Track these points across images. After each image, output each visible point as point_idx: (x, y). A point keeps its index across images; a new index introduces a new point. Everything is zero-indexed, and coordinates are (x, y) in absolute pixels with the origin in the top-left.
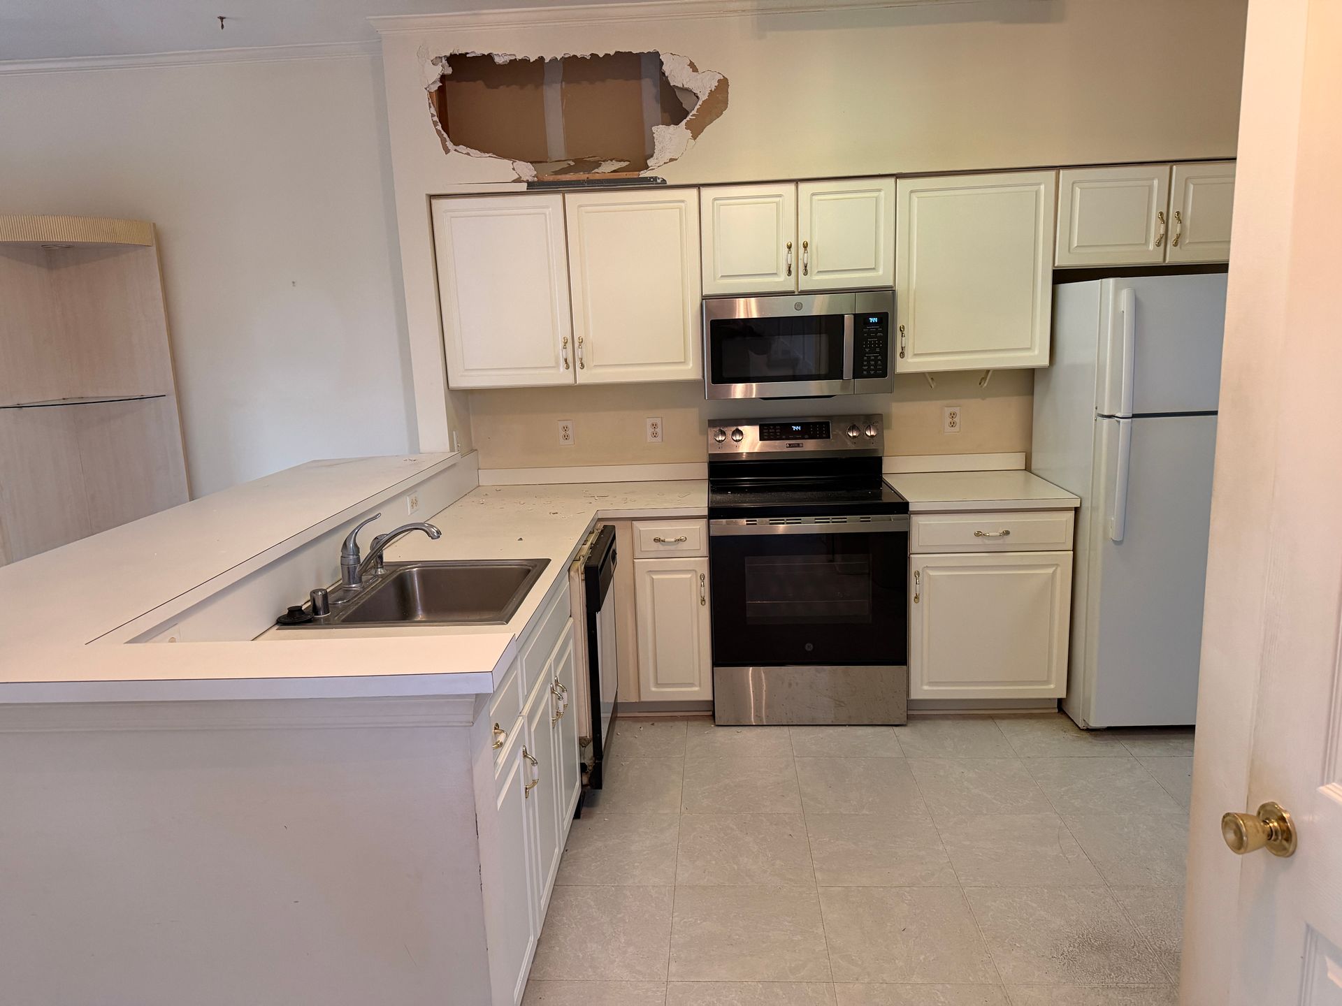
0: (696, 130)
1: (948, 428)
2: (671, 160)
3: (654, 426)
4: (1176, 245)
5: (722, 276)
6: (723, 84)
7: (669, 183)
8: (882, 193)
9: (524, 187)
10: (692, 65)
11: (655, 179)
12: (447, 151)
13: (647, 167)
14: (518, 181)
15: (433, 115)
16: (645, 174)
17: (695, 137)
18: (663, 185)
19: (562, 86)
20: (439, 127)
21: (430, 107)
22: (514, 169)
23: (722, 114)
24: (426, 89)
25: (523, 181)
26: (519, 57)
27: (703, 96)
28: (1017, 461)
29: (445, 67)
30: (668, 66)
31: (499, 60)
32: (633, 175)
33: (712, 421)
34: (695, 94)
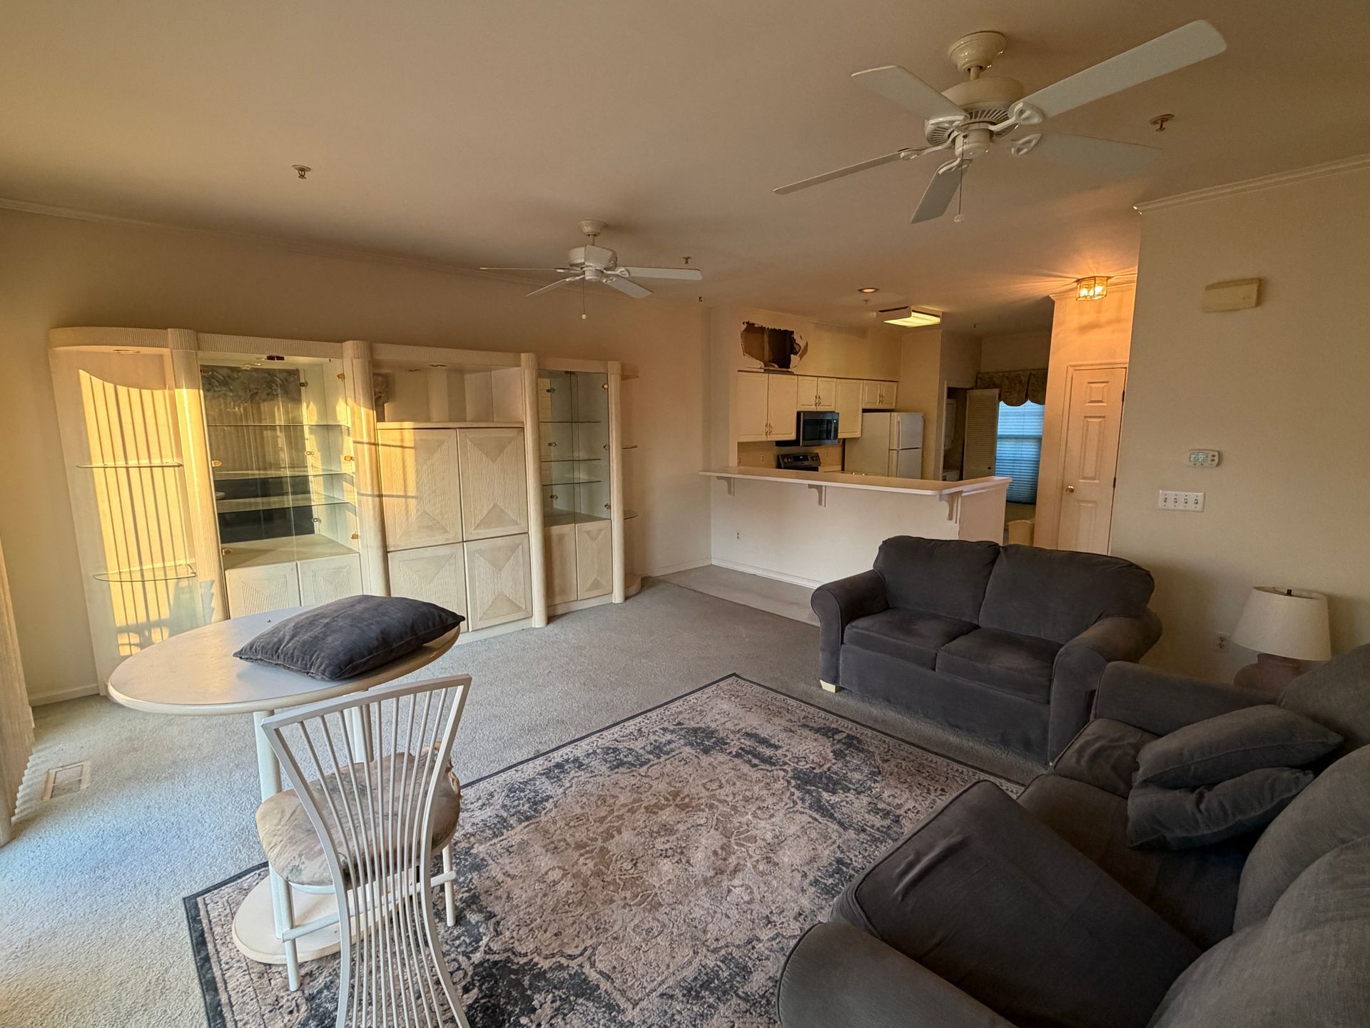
0: (801, 358)
2: (795, 366)
4: (882, 403)
5: (802, 405)
6: (807, 344)
7: (794, 374)
8: (834, 383)
9: (763, 371)
10: (801, 337)
12: (745, 356)
13: (789, 368)
14: (761, 368)
15: (742, 343)
16: (790, 370)
17: (800, 360)
20: (743, 347)
21: (741, 340)
22: (760, 364)
23: (806, 354)
24: (740, 333)
27: (802, 348)
28: (839, 468)
29: (745, 326)
30: (795, 336)
31: (756, 326)
32: (785, 370)
33: (781, 455)
34: (800, 346)
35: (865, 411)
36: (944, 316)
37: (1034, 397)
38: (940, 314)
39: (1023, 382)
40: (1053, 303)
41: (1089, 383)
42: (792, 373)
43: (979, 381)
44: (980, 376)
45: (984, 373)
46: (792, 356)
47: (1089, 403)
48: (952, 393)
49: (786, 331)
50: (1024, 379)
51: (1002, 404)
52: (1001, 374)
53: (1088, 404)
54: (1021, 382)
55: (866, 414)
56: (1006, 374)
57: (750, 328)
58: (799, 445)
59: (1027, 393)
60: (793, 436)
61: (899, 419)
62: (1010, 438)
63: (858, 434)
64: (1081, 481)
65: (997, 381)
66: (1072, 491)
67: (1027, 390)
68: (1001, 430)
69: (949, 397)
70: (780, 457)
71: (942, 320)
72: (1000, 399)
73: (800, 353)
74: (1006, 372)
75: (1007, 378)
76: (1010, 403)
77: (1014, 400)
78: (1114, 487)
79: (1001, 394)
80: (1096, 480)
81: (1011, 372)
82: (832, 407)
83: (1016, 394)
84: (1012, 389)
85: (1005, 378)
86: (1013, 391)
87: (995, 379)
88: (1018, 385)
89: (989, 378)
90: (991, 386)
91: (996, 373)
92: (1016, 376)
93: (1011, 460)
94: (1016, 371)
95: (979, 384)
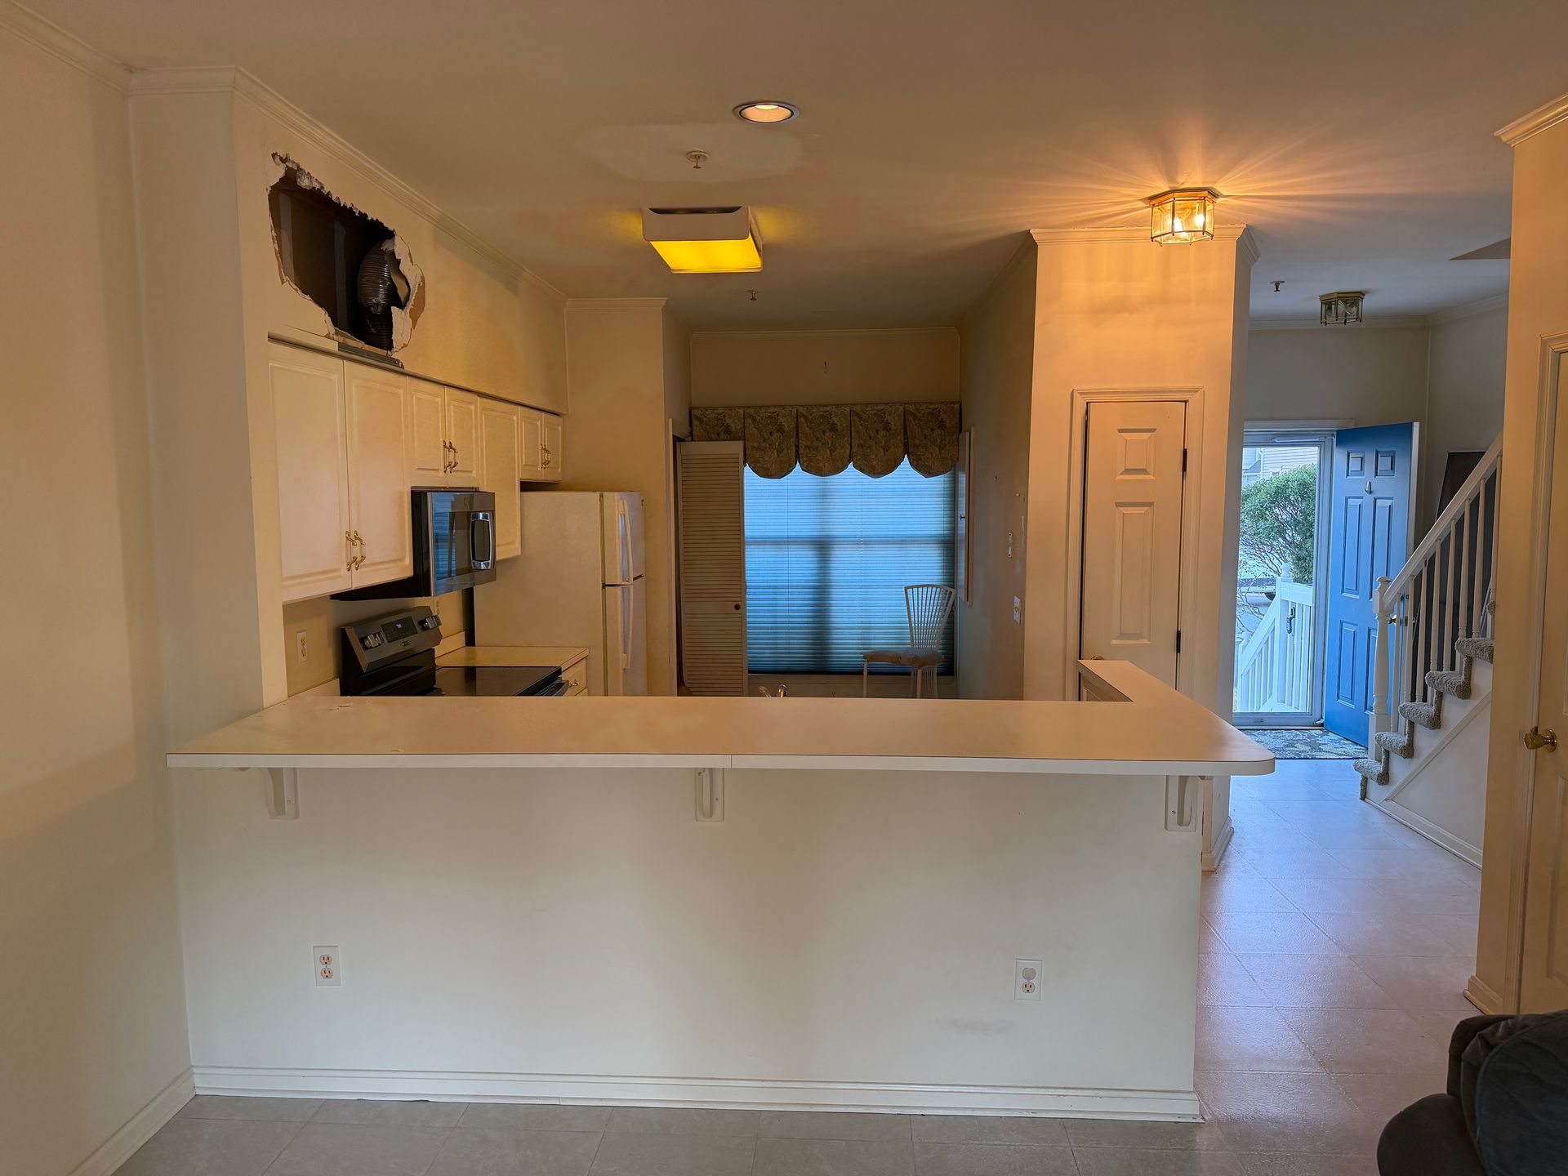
0: (414, 320)
2: (404, 345)
4: (544, 468)
5: (418, 469)
6: (423, 281)
8: (473, 407)
9: (334, 347)
10: (410, 255)
11: (399, 362)
13: (392, 348)
16: (393, 354)
17: (414, 327)
18: (399, 369)
23: (423, 310)
26: (325, 190)
29: (281, 171)
30: (398, 248)
31: (305, 183)
32: (384, 353)
33: (350, 626)
34: (407, 283)
35: (526, 486)
37: (810, 460)
39: (786, 429)
41: (1120, 431)
42: (396, 368)
43: (696, 422)
44: (698, 413)
45: (706, 409)
46: (394, 309)
49: (377, 225)
50: (787, 423)
51: (748, 471)
52: (741, 411)
53: (1121, 477)
54: (781, 429)
55: (531, 496)
56: (751, 412)
57: (290, 180)
59: (793, 452)
61: (622, 509)
63: (515, 550)
65: (735, 425)
67: (797, 447)
72: (744, 463)
73: (408, 304)
74: (749, 407)
75: (754, 419)
76: (764, 472)
77: (771, 466)
78: (1178, 650)
79: (748, 453)
80: (1144, 638)
81: (760, 407)
82: (474, 474)
83: (776, 453)
84: (764, 441)
85: (750, 421)
86: (768, 446)
87: (729, 421)
88: (775, 435)
89: (717, 419)
90: (723, 436)
91: (730, 408)
92: (771, 417)
93: (775, 587)
94: (768, 407)
95: (697, 430)
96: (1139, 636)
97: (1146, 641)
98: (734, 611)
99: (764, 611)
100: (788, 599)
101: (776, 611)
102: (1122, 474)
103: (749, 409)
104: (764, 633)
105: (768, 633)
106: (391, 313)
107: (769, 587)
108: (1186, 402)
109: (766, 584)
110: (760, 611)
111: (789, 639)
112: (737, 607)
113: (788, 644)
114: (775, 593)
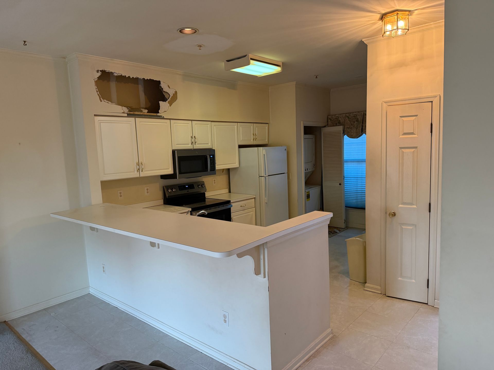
0: (171, 104)
1: (214, 184)
2: (165, 111)
3: (147, 189)
4: (255, 140)
5: (177, 144)
6: (176, 92)
7: (165, 118)
8: (209, 125)
9: (126, 115)
10: (168, 86)
11: (161, 116)
12: (101, 101)
13: (159, 113)
14: (124, 113)
15: (96, 89)
16: (158, 114)
17: (170, 106)
18: (163, 118)
19: (116, 83)
20: (98, 93)
21: (95, 86)
22: (122, 109)
23: (176, 101)
24: (94, 80)
25: (125, 113)
26: (123, 75)
27: (171, 95)
28: (227, 191)
29: (99, 74)
30: (162, 85)
31: (115, 74)
32: (155, 114)
33: (166, 186)
34: (169, 94)
35: (240, 147)
36: (284, 65)
38: (281, 64)
39: (359, 120)
40: (366, 46)
41: (401, 117)
43: (329, 120)
44: (330, 117)
45: (333, 115)
46: (161, 103)
47: (403, 135)
48: (308, 130)
49: (151, 80)
50: (360, 118)
51: (346, 137)
52: (344, 115)
53: (401, 136)
54: (357, 121)
55: (242, 149)
56: (348, 115)
57: (106, 75)
58: (177, 178)
59: (362, 128)
60: (170, 171)
61: (264, 153)
62: (354, 162)
63: (236, 165)
64: (400, 206)
65: (342, 120)
66: (394, 214)
67: (362, 126)
68: (346, 156)
69: (305, 133)
70: (165, 188)
71: (283, 69)
72: (344, 134)
73: (168, 100)
74: (347, 113)
75: (348, 118)
76: (351, 136)
77: (353, 134)
78: (430, 211)
79: (345, 130)
80: (414, 205)
81: (351, 113)
82: (209, 145)
83: (355, 130)
84: (352, 125)
85: (347, 118)
86: (353, 127)
87: (340, 119)
88: (356, 123)
89: (336, 118)
90: (338, 124)
91: (340, 114)
92: (354, 116)
93: (357, 178)
94: (353, 112)
95: (330, 123)
96: (412, 204)
97: (415, 206)
98: (340, 186)
99: (353, 186)
100: (362, 182)
101: (357, 186)
102: (402, 135)
103: (347, 114)
104: (353, 194)
105: (354, 194)
106: (159, 103)
107: (355, 178)
108: (432, 102)
109: (354, 176)
110: (352, 186)
111: (362, 196)
112: (340, 184)
113: (362, 198)
114: (357, 180)
